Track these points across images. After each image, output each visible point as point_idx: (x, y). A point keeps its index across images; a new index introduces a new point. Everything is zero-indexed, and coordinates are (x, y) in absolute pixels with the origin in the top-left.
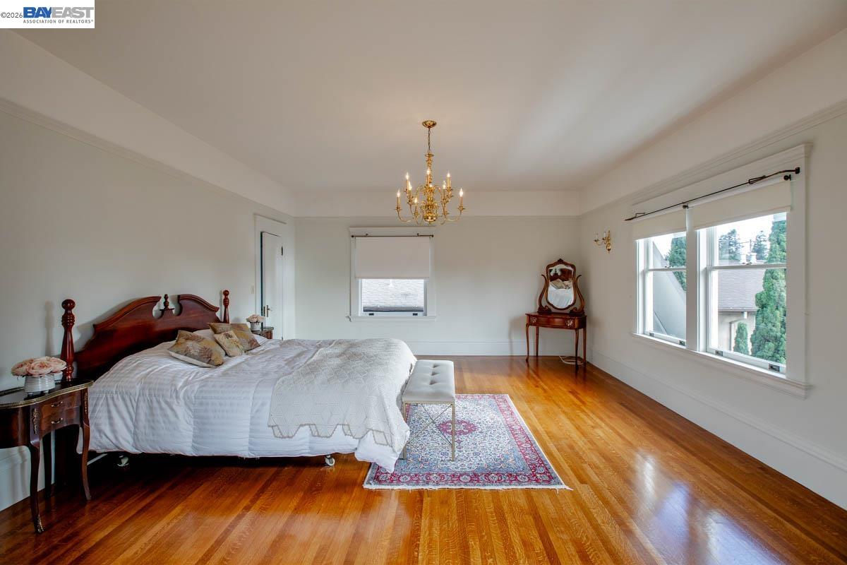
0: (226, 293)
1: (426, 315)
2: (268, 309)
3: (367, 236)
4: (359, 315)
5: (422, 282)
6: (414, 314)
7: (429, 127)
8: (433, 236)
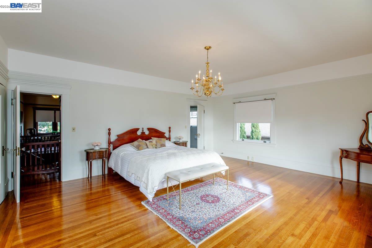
0: (170, 128)
1: (270, 143)
2: (199, 135)
3: (240, 102)
4: (237, 140)
5: (269, 125)
6: (264, 142)
7: (208, 49)
8: (274, 99)
